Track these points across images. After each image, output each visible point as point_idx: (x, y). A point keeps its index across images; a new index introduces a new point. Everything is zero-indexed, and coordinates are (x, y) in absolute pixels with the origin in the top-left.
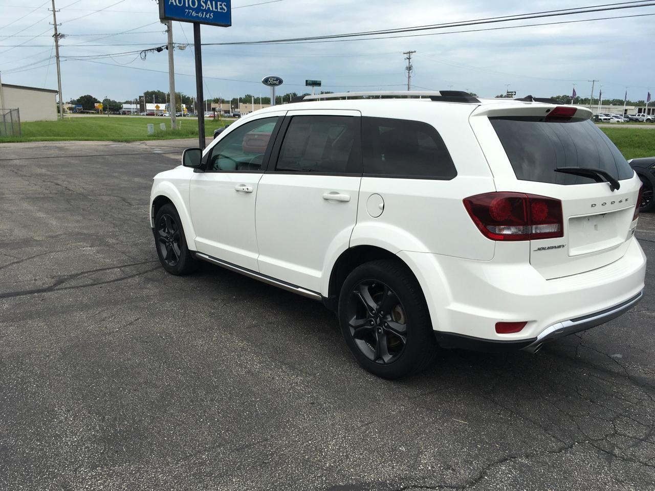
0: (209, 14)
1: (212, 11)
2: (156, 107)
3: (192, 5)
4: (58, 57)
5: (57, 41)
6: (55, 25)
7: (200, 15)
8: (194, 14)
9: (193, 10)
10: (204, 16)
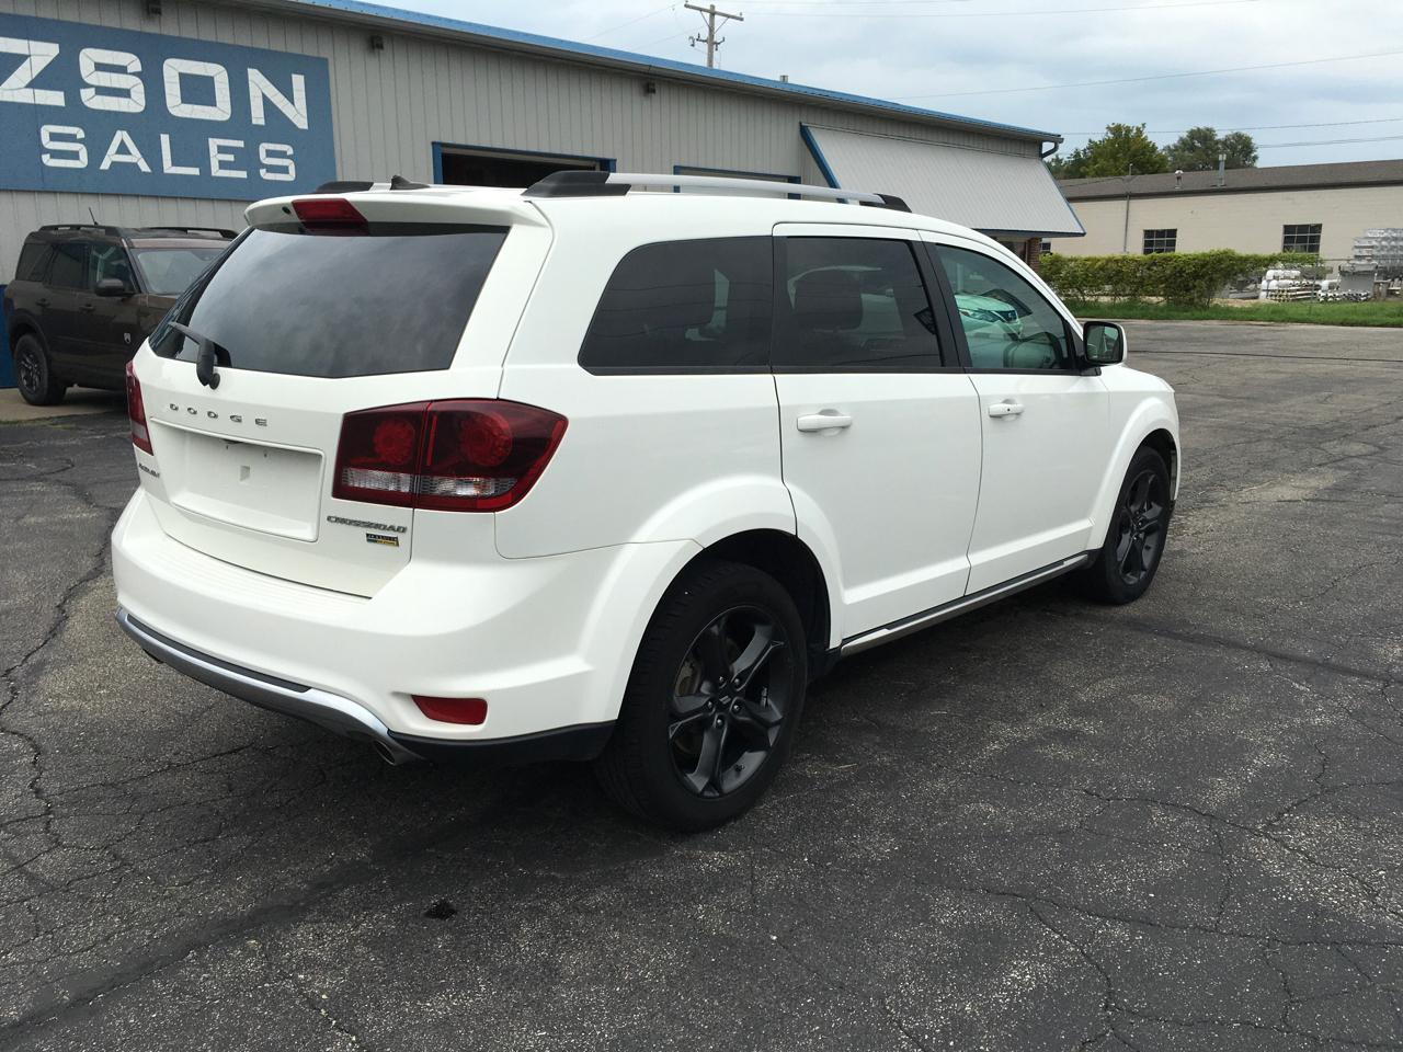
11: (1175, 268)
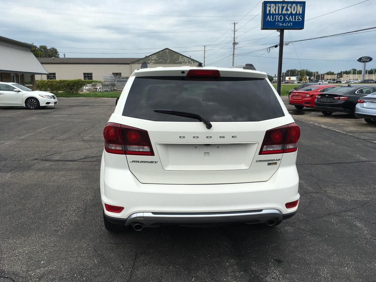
0: (290, 24)
1: (293, 22)
2: (289, 79)
3: (280, 20)
4: (234, 54)
5: (234, 46)
6: (234, 38)
7: (284, 25)
8: (281, 24)
9: (280, 22)
10: (286, 25)
11: (67, 83)
